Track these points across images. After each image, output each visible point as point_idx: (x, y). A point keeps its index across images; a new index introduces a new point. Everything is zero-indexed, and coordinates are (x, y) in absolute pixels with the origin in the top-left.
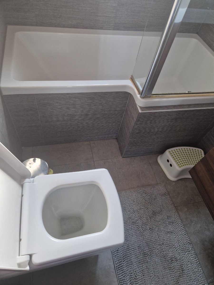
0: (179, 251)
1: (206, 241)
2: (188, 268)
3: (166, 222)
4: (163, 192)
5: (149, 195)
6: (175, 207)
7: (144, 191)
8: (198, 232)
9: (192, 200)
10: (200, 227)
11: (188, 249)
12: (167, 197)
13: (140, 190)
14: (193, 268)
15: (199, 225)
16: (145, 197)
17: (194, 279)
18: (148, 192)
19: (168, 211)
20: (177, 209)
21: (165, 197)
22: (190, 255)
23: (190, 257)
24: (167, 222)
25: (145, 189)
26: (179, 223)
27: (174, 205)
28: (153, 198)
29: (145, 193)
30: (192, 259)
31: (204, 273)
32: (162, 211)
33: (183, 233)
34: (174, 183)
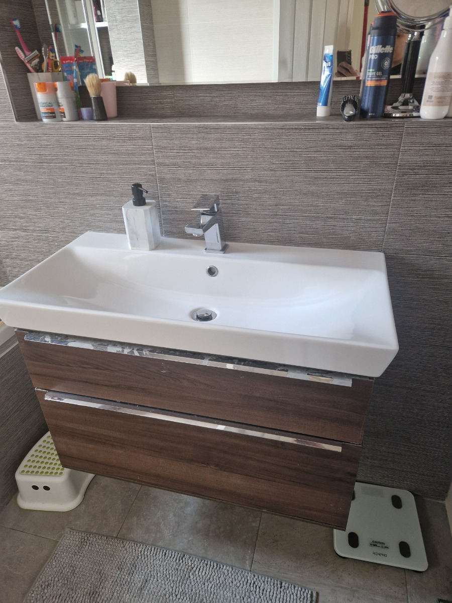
0: (181, 590)
1: (197, 522)
2: (211, 593)
3: (124, 579)
4: (78, 542)
5: (56, 579)
6: (118, 538)
7: (42, 586)
8: (179, 526)
9: (130, 496)
10: (175, 515)
11: (188, 569)
12: (90, 542)
13: (33, 595)
14: (217, 582)
15: (171, 514)
16: (55, 592)
17: (231, 595)
18: (50, 578)
19: (112, 559)
20: (122, 538)
21: (87, 546)
22: (197, 573)
23: (200, 574)
24: (125, 576)
25: (41, 582)
26: (142, 552)
27: (112, 538)
28: (69, 574)
29: (46, 587)
30: (203, 574)
31: (235, 566)
32: (102, 572)
33: (161, 556)
34: (83, 507)
